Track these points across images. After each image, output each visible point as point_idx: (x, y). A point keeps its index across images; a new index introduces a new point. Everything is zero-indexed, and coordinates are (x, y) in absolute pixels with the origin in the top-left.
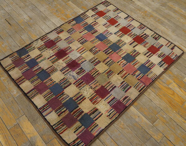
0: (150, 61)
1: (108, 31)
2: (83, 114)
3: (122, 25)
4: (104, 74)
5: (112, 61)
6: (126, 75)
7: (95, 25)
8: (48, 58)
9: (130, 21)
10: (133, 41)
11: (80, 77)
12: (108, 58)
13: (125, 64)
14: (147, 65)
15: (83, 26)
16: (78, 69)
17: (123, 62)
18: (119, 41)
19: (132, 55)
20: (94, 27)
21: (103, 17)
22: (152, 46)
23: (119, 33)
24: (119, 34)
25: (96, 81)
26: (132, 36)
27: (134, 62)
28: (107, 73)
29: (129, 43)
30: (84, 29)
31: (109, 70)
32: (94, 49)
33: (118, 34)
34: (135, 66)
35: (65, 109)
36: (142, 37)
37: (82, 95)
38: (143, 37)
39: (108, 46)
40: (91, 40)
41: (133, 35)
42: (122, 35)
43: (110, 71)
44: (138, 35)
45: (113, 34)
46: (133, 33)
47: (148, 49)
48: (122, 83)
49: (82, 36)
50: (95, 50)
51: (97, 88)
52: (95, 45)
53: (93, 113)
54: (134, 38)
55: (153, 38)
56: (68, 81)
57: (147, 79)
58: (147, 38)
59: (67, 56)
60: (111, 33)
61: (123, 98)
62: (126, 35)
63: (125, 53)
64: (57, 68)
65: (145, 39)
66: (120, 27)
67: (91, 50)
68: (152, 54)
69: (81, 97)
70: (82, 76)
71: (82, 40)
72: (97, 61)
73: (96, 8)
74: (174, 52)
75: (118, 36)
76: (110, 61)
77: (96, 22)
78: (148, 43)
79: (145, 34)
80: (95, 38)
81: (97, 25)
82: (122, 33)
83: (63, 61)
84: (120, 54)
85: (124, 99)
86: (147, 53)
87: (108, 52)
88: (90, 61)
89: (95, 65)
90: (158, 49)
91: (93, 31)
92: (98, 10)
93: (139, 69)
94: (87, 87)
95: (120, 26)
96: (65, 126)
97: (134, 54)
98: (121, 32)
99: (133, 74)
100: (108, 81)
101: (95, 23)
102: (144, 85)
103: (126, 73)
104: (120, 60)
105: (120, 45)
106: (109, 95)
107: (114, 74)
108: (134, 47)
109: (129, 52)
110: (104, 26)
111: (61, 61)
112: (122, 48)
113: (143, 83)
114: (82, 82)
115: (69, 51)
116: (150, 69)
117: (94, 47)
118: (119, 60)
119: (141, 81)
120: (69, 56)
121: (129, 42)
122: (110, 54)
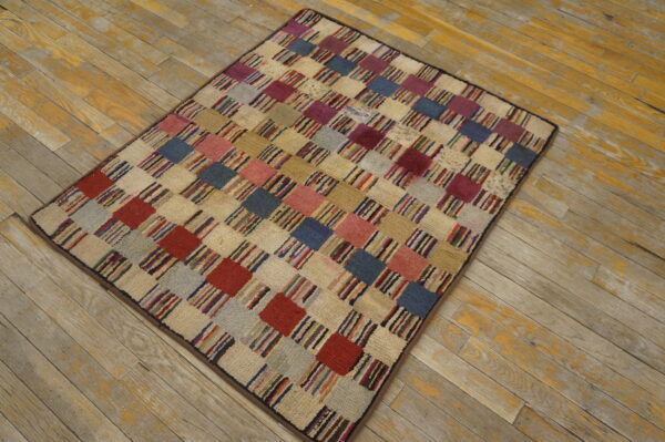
0: (153, 175)
1: (295, 261)
2: (311, 55)
3: (241, 299)
4: (281, 128)
5: (267, 161)
6: (225, 129)
7: (348, 283)
8: (442, 147)
9: (209, 330)
10: (200, 236)
11: (340, 113)
12: (278, 167)
13: (227, 156)
14: (165, 161)
15: (389, 271)
16: (353, 130)
17: (235, 162)
18: (250, 229)
19: (206, 187)
20: (348, 275)
21: (328, 336)
22: (134, 226)
23: (250, 259)
24: (252, 254)
25: (300, 110)
26: (204, 256)
27: (202, 165)
28: (274, 129)
29: (215, 222)
30: (382, 258)
31: (272, 137)
32: (326, 187)
33: (254, 254)
34: (199, 154)
35: (349, 58)
36: (167, 255)
37: (324, 82)
38: (162, 258)
39: (283, 204)
40: (345, 216)
41: (201, 260)
42: (238, 254)
43: (267, 136)
44: (180, 264)
45: (271, 252)
46: (200, 267)
47: (153, 211)
48: (234, 113)
49: (377, 228)
50: (320, 184)
51: (293, 96)
52: (325, 203)
53: (291, 58)
54: (198, 246)
55: (124, 259)
56: (365, 102)
57: (168, 130)
58: (146, 256)
59: (395, 159)
60: (282, 256)
61: (231, 87)
62: (226, 256)
63: (229, 190)
64: (404, 127)
65: (159, 249)
66: (249, 290)
67: (334, 182)
68: (141, 196)
69: (323, 78)
70: (337, 116)
71: (374, 214)
72: (310, 155)
73: (372, 389)
74: (67, 214)
75: (255, 247)
76: (270, 157)
77: (347, 301)
78: (150, 235)
79: (151, 272)
80: (334, 228)
81: (339, 286)
82: (242, 259)
83: (400, 146)
84: (244, 183)
85: (230, 84)
86: (156, 199)
87: (280, 183)
88: (328, 154)
89: (309, 144)
90: (118, 216)
91: (349, 253)
92: (360, 378)
93: (191, 148)
94: (317, 96)
95: (251, 294)
96: (339, 37)
97: (201, 188)
98: (244, 264)
99: (205, 135)
100: (268, 113)
101: (353, 295)
102: (180, 113)
103: (225, 134)
104: (242, 167)
105: (246, 212)
106: (264, 88)
107: (257, 130)
108: (199, 212)
109: (217, 194)
110: (315, 287)
111: (406, 144)
112: (238, 203)
113: (181, 118)
114: (331, 104)
115: (397, 173)
116: (156, 154)
117: (326, 194)
118: (246, 165)
119: (187, 121)
120: (391, 158)
121: (216, 229)
122: (275, 178)
